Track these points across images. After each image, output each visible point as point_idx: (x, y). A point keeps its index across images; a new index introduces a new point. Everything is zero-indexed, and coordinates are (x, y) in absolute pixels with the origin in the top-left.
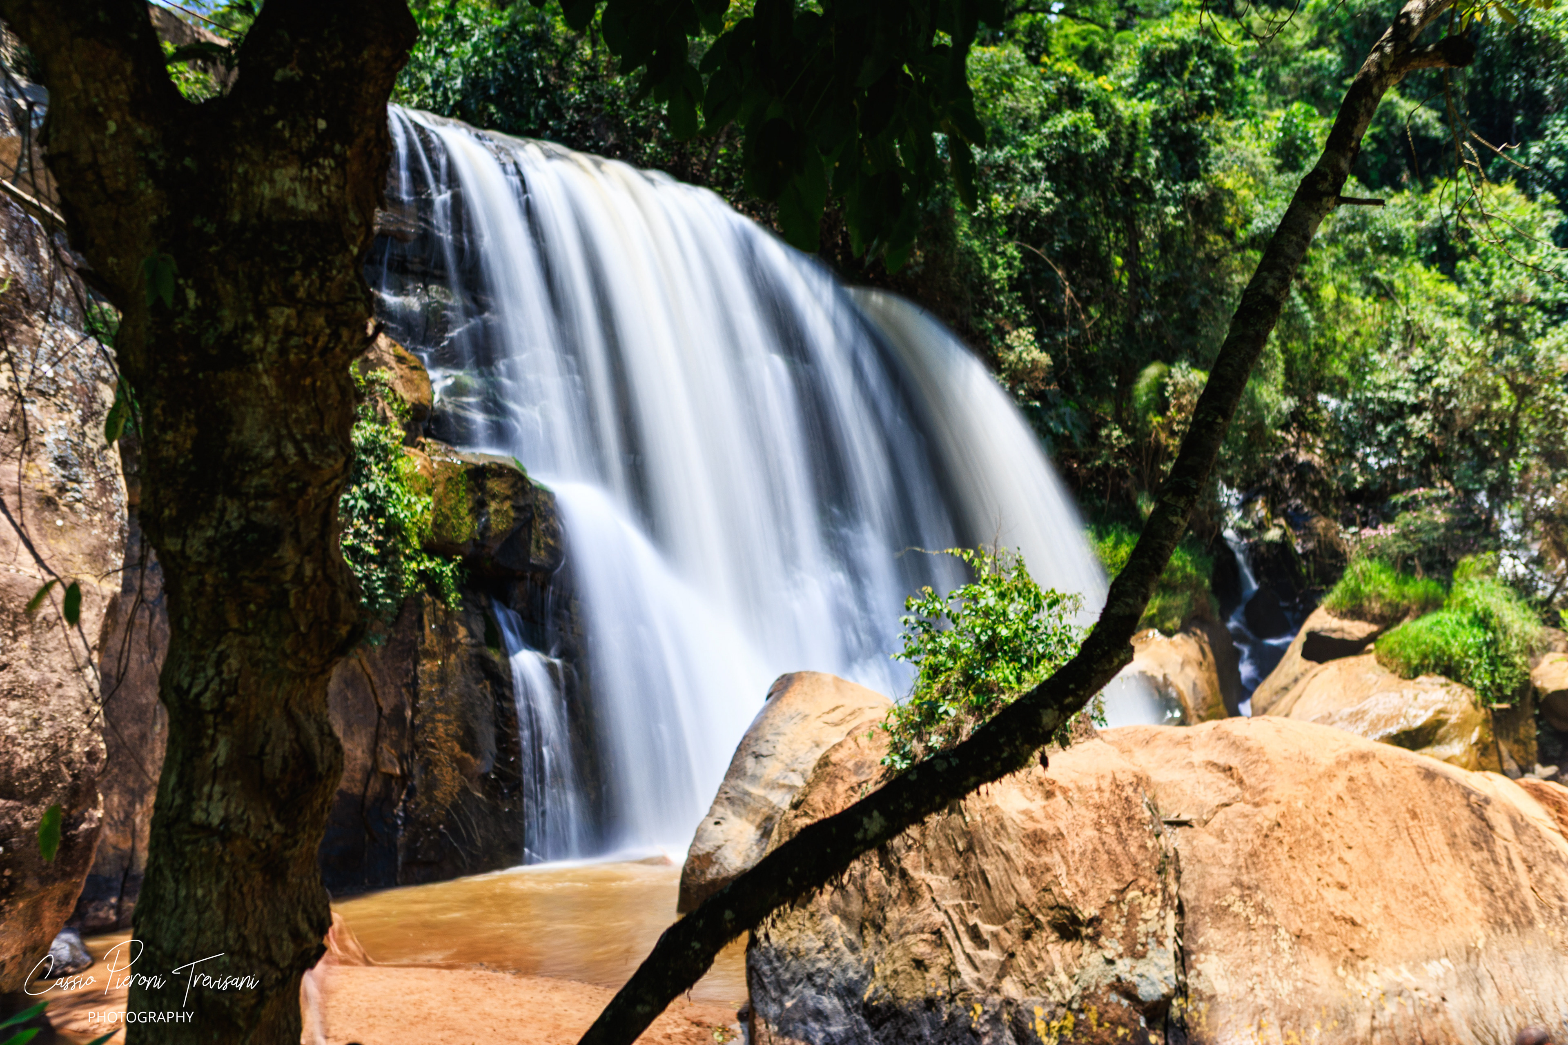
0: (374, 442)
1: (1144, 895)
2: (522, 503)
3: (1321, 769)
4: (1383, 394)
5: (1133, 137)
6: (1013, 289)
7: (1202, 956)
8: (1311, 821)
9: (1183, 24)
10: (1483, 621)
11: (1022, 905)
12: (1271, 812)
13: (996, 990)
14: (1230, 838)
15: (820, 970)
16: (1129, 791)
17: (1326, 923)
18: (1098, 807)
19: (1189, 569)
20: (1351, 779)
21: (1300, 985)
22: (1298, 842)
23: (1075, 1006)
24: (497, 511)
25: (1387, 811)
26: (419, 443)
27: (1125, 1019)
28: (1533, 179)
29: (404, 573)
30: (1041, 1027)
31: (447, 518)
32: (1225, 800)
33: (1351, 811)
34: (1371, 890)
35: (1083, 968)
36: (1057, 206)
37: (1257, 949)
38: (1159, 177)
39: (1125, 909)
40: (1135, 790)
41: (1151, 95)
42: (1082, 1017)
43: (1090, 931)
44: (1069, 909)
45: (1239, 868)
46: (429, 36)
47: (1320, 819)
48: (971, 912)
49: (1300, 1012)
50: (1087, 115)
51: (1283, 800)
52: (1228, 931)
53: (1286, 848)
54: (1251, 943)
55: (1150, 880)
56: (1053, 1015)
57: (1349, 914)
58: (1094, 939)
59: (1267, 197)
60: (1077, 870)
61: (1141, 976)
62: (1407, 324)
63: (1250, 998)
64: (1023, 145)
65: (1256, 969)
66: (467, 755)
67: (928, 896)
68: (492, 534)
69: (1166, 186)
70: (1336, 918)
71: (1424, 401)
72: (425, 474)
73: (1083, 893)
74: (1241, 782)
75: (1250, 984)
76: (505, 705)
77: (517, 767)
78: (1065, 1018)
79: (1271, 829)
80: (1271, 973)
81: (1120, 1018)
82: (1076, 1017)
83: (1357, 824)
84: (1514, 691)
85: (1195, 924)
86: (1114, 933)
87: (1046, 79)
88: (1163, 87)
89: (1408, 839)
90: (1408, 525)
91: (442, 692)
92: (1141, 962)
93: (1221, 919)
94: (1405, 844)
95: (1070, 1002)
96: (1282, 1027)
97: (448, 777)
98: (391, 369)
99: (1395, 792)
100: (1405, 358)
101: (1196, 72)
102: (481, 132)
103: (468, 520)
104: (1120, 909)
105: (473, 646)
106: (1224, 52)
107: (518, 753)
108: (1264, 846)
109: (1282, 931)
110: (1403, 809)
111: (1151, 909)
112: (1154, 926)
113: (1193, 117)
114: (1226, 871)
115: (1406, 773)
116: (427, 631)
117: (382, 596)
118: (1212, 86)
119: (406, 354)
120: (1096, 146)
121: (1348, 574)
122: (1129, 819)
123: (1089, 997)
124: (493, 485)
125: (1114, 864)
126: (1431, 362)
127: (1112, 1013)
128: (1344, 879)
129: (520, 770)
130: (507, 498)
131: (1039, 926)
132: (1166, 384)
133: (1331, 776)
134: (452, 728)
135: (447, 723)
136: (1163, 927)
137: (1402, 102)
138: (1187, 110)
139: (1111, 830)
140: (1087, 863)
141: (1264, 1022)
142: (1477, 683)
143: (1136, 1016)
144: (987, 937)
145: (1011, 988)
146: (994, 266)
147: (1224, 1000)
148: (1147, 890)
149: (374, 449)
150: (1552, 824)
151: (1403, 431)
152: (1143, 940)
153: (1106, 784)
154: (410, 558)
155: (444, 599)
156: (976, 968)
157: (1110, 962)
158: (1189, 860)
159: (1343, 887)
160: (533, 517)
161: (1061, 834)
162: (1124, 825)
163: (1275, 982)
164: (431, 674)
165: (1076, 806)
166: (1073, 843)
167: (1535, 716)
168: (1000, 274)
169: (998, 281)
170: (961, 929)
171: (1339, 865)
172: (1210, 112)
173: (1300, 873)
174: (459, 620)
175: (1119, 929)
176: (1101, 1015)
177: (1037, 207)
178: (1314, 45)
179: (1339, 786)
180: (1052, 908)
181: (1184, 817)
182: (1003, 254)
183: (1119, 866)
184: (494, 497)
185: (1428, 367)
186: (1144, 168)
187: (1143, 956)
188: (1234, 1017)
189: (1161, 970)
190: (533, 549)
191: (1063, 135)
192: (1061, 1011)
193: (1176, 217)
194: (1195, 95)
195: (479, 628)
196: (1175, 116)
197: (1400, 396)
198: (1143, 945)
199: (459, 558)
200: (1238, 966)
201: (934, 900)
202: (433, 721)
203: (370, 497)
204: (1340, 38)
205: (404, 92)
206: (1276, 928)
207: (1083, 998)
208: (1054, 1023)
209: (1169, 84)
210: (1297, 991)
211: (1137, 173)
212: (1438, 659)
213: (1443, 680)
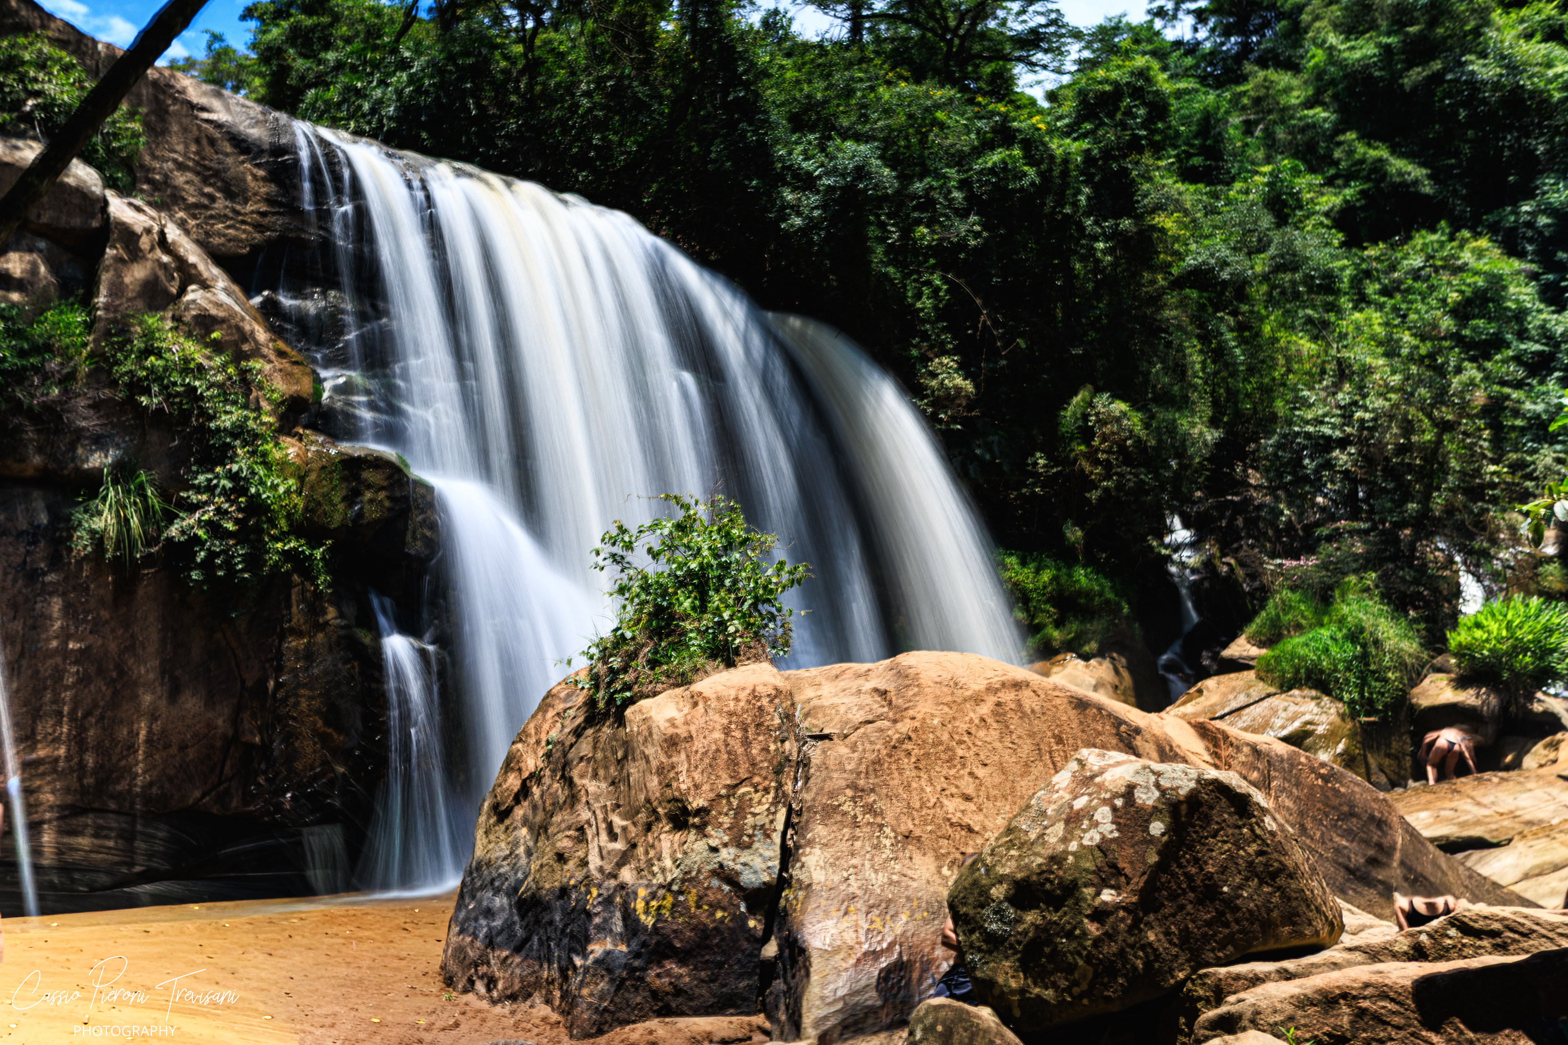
0: (240, 427)
1: (756, 791)
2: (398, 494)
3: (968, 693)
4: (1310, 429)
5: (1065, 174)
6: (939, 319)
7: (808, 850)
8: (945, 737)
9: (1119, 67)
10: (1355, 635)
11: (648, 801)
12: (904, 727)
13: (615, 876)
14: (860, 748)
15: (500, 875)
16: (765, 702)
17: (939, 827)
18: (731, 714)
19: (1110, 595)
20: (999, 704)
21: (895, 878)
22: (927, 755)
23: (675, 888)
24: (371, 501)
25: (1032, 735)
26: (297, 434)
27: (725, 902)
28: (1524, 237)
29: (268, 552)
30: (640, 905)
31: (319, 504)
32: (870, 717)
33: (993, 733)
34: (998, 804)
35: (685, 853)
36: (985, 239)
37: (858, 844)
38: (1088, 214)
39: (735, 803)
40: (771, 701)
41: (1084, 136)
42: (681, 898)
43: (696, 820)
44: (681, 801)
45: (859, 774)
46: (372, 67)
47: (956, 737)
48: (613, 811)
49: (889, 901)
50: (1017, 152)
51: (919, 716)
52: (834, 828)
53: (913, 760)
54: (854, 838)
55: (765, 778)
56: (653, 895)
57: (966, 820)
58: (701, 829)
59: (1201, 236)
60: (696, 767)
61: (745, 864)
62: (1340, 362)
63: (843, 887)
64: (945, 177)
65: (854, 861)
66: (330, 730)
67: (584, 800)
68: (365, 522)
69: (1096, 223)
70: (952, 825)
71: (1349, 435)
72: (297, 461)
73: (697, 787)
74: (890, 703)
75: (845, 874)
76: (374, 686)
77: (384, 746)
78: (664, 898)
79: (901, 741)
80: (867, 864)
81: (719, 902)
82: (675, 898)
83: (997, 744)
84: (1386, 705)
85: (807, 822)
86: (721, 824)
87: (981, 118)
88: (1097, 128)
89: (1049, 761)
90: (1330, 556)
91: (306, 669)
92: (746, 852)
93: (830, 817)
94: (1045, 765)
95: (670, 884)
96: (867, 913)
97: (309, 750)
98: (270, 361)
99: (1043, 718)
100: (1334, 394)
101: (1128, 113)
102: (391, 151)
103: (341, 507)
104: (729, 803)
105: (342, 627)
106: (1157, 93)
107: (386, 733)
108: (890, 756)
109: (888, 830)
110: (1049, 734)
111: (762, 804)
112: (762, 820)
113: (1125, 156)
114: (845, 775)
115: (1058, 701)
116: (294, 609)
117: (242, 571)
118: (1143, 126)
119: (287, 349)
120: (1025, 182)
121: (1271, 603)
122: (758, 726)
123: (691, 880)
124: (369, 475)
125: (733, 762)
126: (1357, 398)
127: (711, 897)
128: (970, 791)
129: (387, 749)
130: (382, 488)
131: (658, 819)
132: (1089, 415)
133: (978, 700)
134: (316, 703)
135: (311, 698)
136: (772, 822)
137: (1392, 160)
138: (1119, 149)
139: (738, 734)
140: (707, 761)
141: (852, 908)
142: (1346, 696)
143: (736, 901)
144: (618, 830)
145: (627, 875)
146: (918, 296)
147: (818, 888)
148: (760, 787)
149: (242, 433)
150: (1208, 758)
151: (1329, 465)
152: (750, 832)
153: (743, 695)
154: (276, 539)
155: (313, 580)
156: (602, 858)
157: (714, 850)
158: (819, 768)
159: (967, 798)
160: (409, 509)
161: (691, 737)
162: (751, 730)
163: (869, 873)
164: (296, 651)
165: (711, 713)
166: (698, 744)
167: (1410, 732)
168: (926, 303)
169: (922, 310)
170: (603, 826)
171: (968, 778)
172: (1141, 151)
173: (923, 783)
174: (328, 601)
175: (726, 821)
176: (700, 898)
177: (964, 239)
178: (1309, 104)
179: (985, 709)
180: (669, 802)
181: (826, 731)
182: (928, 283)
183: (737, 764)
184: (369, 487)
185: (1355, 403)
186: (1075, 204)
187: (749, 846)
188: (823, 902)
189: (766, 860)
190: (409, 538)
191: (992, 171)
192: (661, 892)
193: (1105, 252)
194: (1127, 136)
195: (350, 610)
196: (1107, 153)
197: (1326, 430)
198: (750, 836)
199: (329, 542)
200: (838, 859)
201: (588, 803)
202: (297, 695)
203: (234, 477)
204: (1335, 97)
205: (342, 119)
206: (881, 826)
207: (683, 881)
208: (654, 903)
209: (1102, 124)
210: (891, 883)
211: (1068, 210)
212: (1309, 672)
213: (1314, 693)
